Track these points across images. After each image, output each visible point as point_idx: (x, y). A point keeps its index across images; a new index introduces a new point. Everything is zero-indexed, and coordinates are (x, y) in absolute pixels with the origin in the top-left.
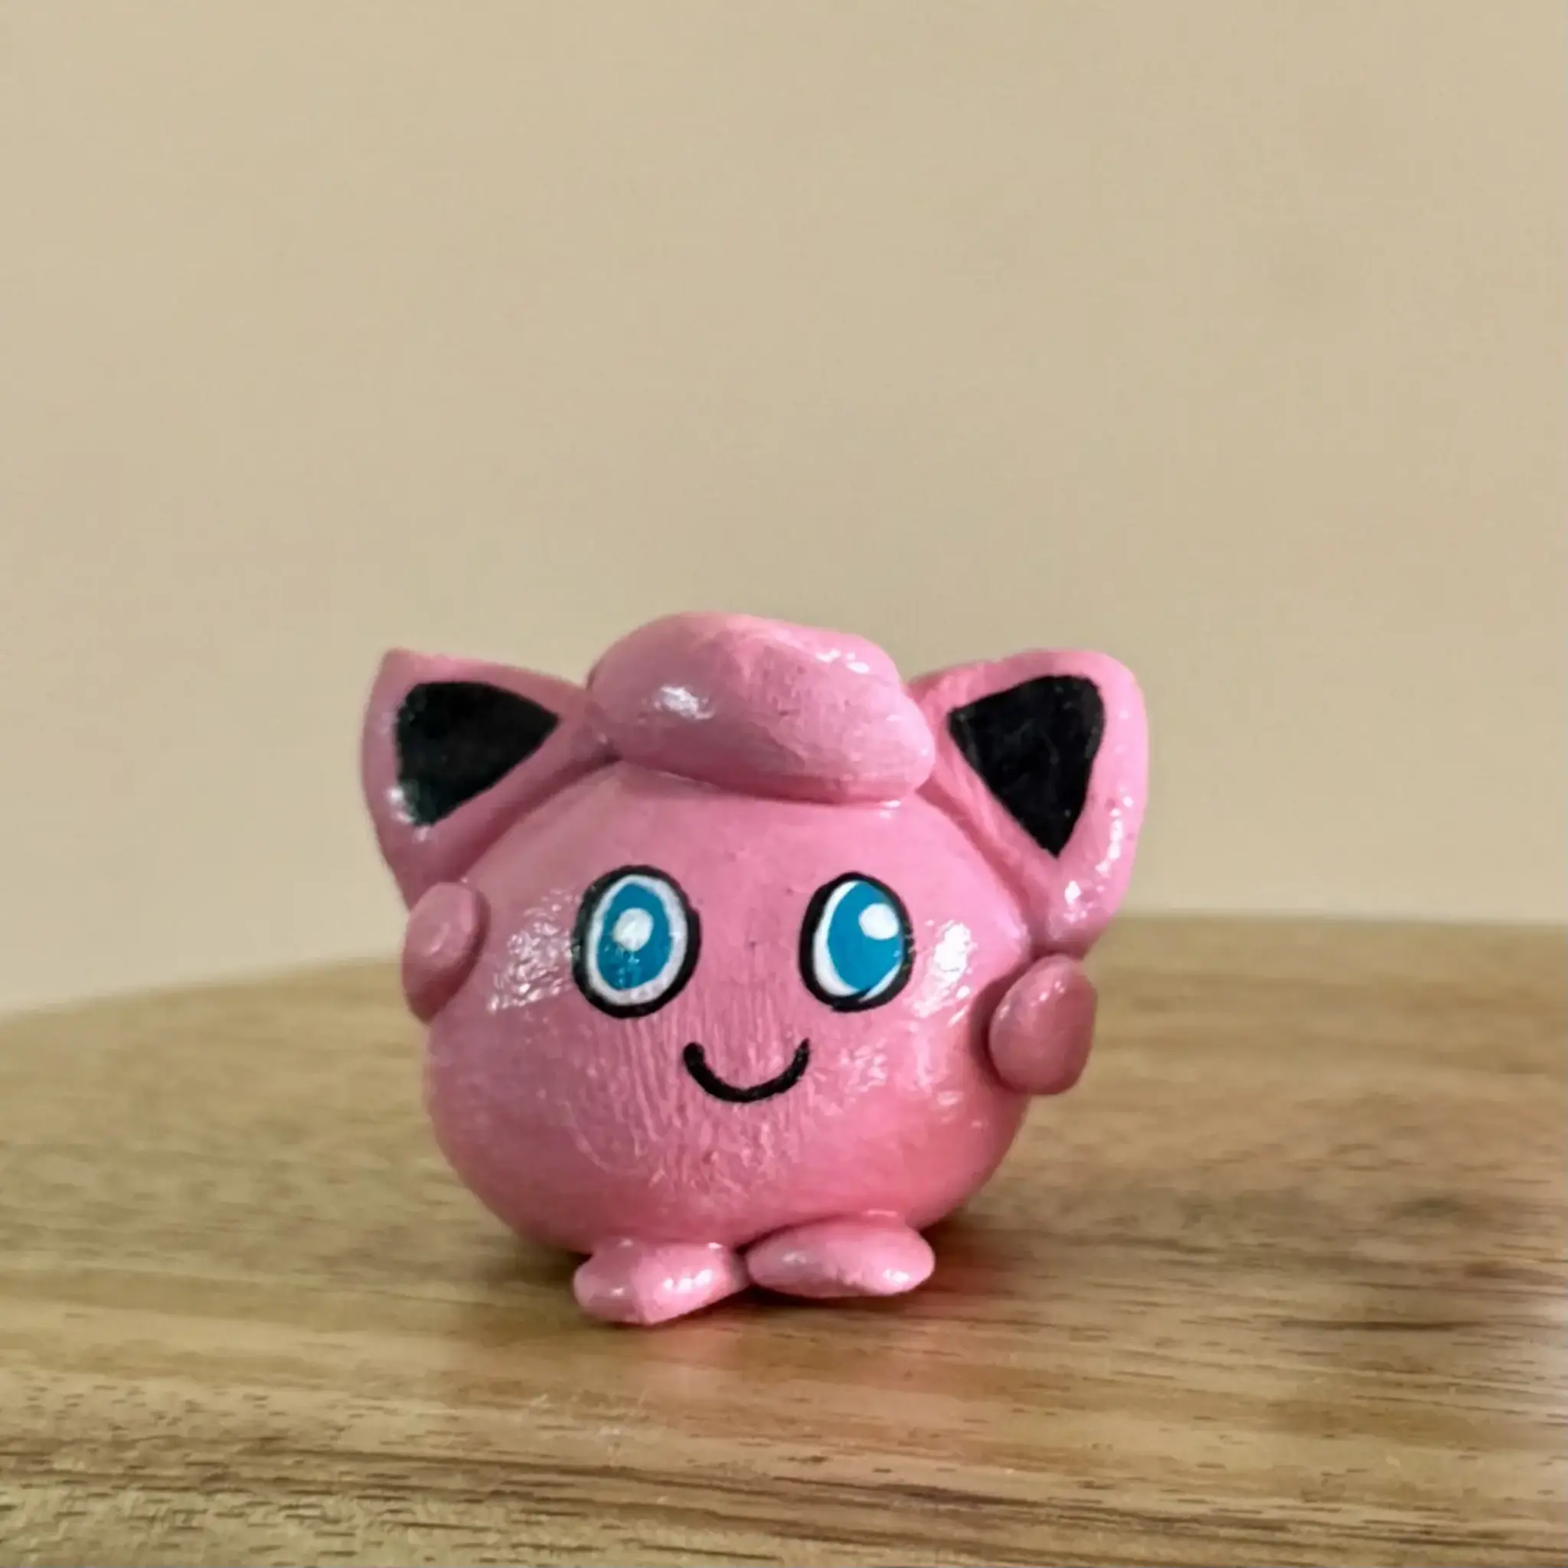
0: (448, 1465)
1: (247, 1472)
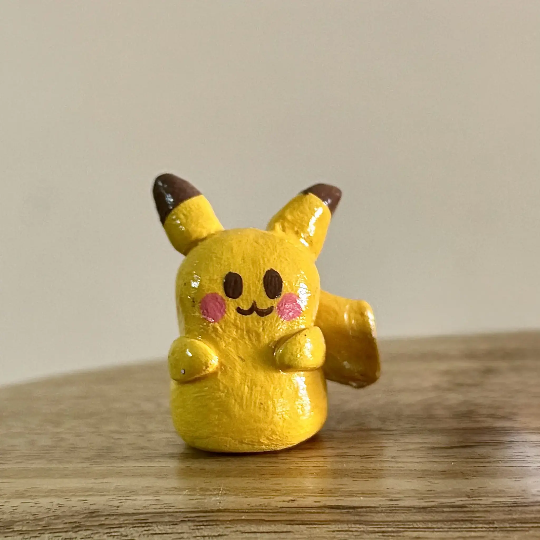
0: (162, 514)
1: (88, 524)
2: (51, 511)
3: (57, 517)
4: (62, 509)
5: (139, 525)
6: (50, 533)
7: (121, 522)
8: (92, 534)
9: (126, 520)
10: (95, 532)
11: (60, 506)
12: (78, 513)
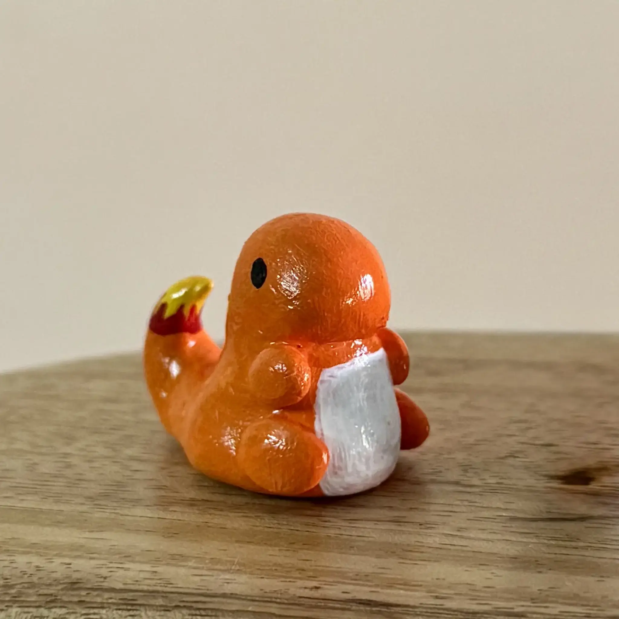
1: (65, 599)
2: (26, 576)
3: (32, 585)
4: (40, 574)
5: (125, 607)
6: (20, 607)
7: (105, 601)
8: (68, 613)
9: (111, 598)
10: (71, 611)
11: (38, 569)
12: (57, 582)
